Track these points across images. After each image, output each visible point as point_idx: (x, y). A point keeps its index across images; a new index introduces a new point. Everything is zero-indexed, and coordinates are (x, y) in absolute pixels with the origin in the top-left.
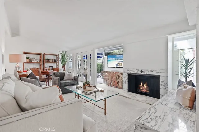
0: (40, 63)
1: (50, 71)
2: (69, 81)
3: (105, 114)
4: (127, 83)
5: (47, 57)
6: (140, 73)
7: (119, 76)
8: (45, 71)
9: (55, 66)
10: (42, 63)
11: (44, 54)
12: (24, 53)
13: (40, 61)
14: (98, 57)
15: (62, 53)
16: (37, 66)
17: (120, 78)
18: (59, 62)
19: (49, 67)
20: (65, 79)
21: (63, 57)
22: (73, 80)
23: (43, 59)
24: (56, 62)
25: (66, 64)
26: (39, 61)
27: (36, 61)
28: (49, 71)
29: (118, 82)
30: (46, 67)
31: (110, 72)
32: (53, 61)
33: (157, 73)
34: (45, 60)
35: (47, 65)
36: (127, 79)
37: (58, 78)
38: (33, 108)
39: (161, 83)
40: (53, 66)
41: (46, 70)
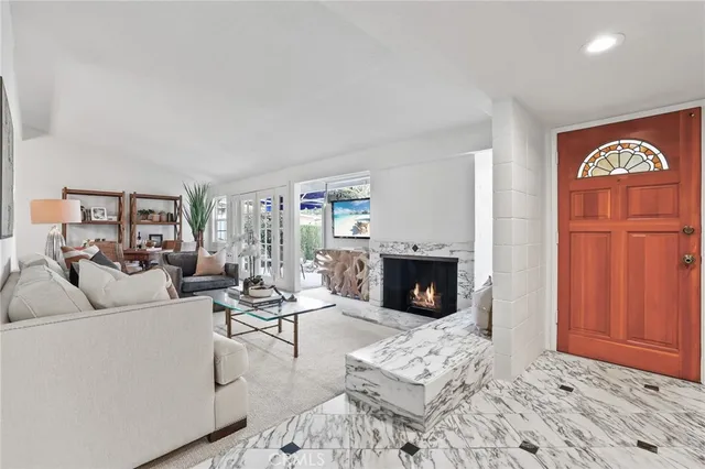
0: (118, 226)
1: (153, 249)
2: (210, 278)
3: (296, 355)
4: (380, 281)
5: (142, 205)
6: (411, 252)
7: (362, 265)
8: (137, 249)
9: (168, 233)
10: (126, 225)
11: (131, 196)
12: (67, 192)
13: (119, 219)
14: (303, 206)
15: (193, 190)
16: (110, 236)
17: (365, 268)
18: (184, 220)
19: (151, 236)
20: (197, 273)
21: (197, 203)
22: (221, 274)
23: (130, 211)
24: (172, 220)
25: (207, 225)
26: (115, 219)
27: (105, 219)
28: (148, 250)
29: (360, 281)
30: (139, 238)
31: (339, 253)
32: (164, 218)
33: (452, 252)
34: (135, 217)
35: (144, 230)
36: (379, 271)
37: (176, 268)
38: (116, 305)
39: (459, 280)
40: (161, 236)
41: (140, 246)
